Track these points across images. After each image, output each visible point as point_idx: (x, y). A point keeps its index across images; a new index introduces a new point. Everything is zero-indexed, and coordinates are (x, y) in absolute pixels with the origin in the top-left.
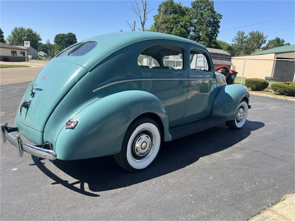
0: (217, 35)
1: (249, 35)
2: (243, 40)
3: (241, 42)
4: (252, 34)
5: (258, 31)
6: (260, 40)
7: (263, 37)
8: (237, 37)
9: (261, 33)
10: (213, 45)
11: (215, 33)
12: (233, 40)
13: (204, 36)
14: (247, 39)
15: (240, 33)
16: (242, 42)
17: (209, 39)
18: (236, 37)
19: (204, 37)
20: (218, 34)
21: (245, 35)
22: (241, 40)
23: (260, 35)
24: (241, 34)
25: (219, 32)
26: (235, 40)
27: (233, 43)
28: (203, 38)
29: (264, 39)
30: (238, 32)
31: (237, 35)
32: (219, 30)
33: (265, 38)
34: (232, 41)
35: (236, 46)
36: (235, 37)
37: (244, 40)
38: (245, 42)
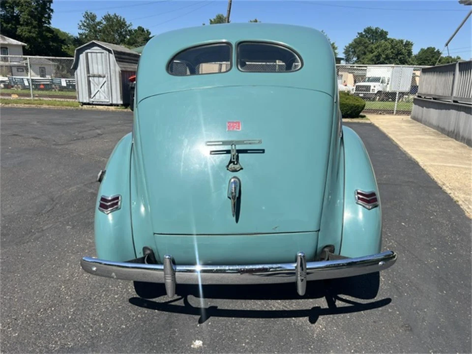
0: (49, 15)
1: (103, 20)
2: (96, 27)
3: (93, 31)
4: (108, 18)
5: (117, 15)
6: (123, 30)
7: (126, 25)
8: (85, 22)
9: (121, 19)
10: (47, 34)
11: (46, 12)
12: (80, 26)
13: (26, 16)
14: (101, 27)
15: (88, 16)
16: (95, 31)
17: (36, 22)
18: (83, 22)
19: (28, 19)
20: (51, 14)
21: (98, 20)
22: (94, 28)
23: (121, 21)
24: (91, 18)
25: (52, 11)
26: (82, 27)
27: (81, 31)
28: (25, 20)
29: (127, 27)
30: (84, 13)
31: (84, 19)
32: (51, 8)
33: (129, 27)
34: (79, 29)
35: (86, 37)
36: (81, 21)
37: (98, 27)
38: (100, 31)
